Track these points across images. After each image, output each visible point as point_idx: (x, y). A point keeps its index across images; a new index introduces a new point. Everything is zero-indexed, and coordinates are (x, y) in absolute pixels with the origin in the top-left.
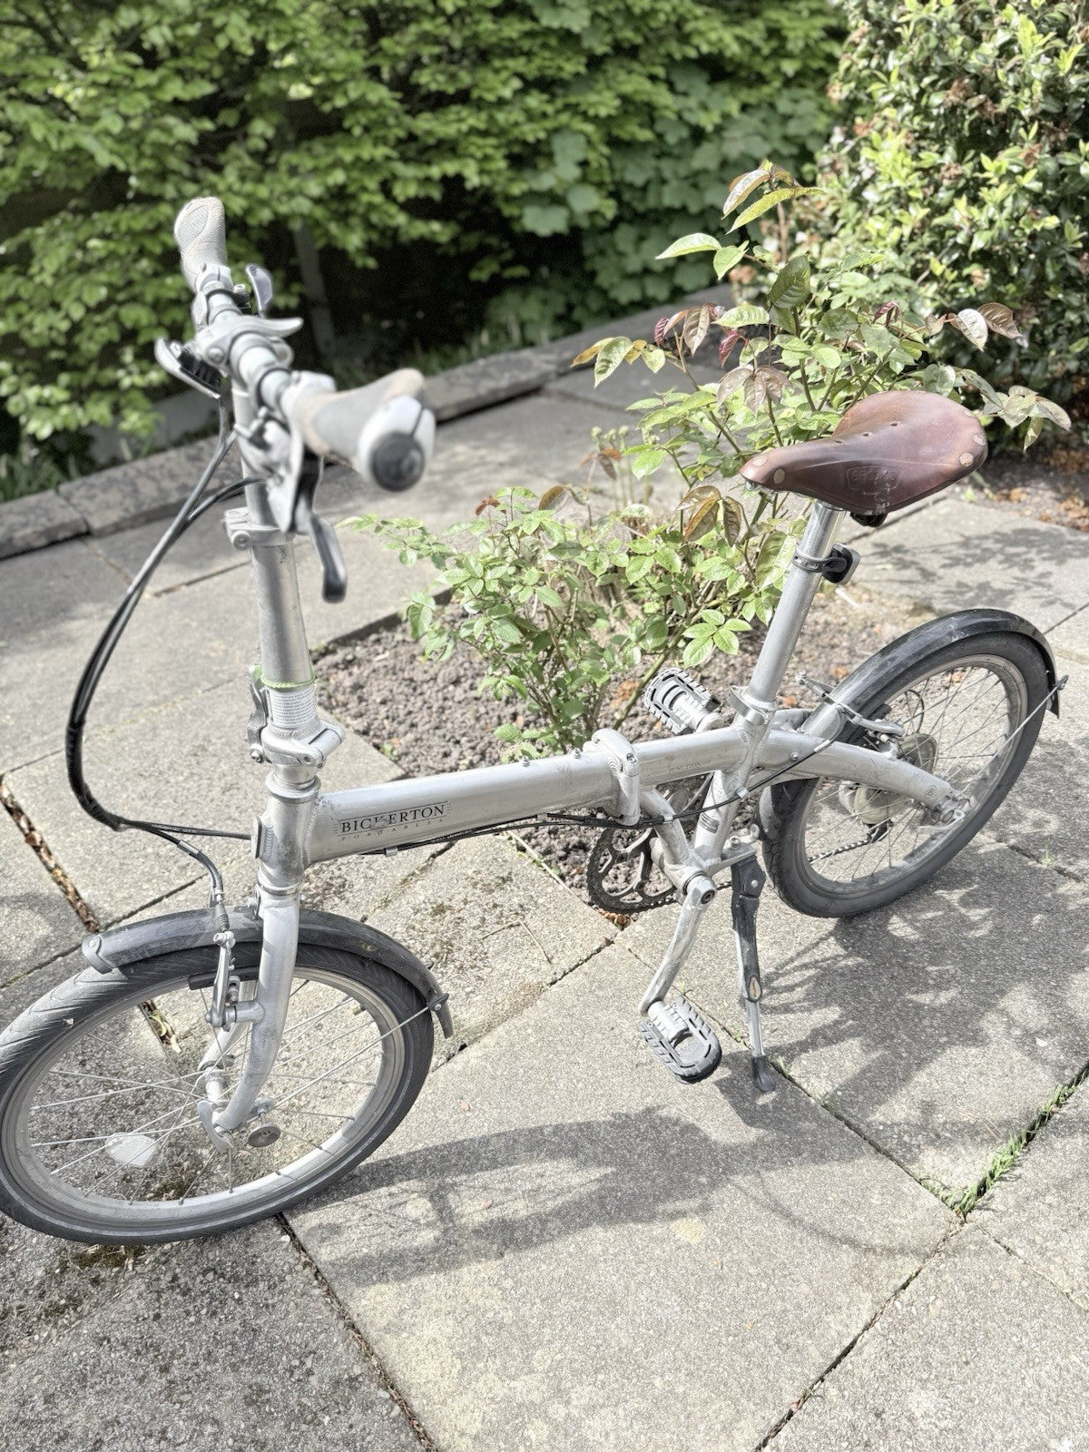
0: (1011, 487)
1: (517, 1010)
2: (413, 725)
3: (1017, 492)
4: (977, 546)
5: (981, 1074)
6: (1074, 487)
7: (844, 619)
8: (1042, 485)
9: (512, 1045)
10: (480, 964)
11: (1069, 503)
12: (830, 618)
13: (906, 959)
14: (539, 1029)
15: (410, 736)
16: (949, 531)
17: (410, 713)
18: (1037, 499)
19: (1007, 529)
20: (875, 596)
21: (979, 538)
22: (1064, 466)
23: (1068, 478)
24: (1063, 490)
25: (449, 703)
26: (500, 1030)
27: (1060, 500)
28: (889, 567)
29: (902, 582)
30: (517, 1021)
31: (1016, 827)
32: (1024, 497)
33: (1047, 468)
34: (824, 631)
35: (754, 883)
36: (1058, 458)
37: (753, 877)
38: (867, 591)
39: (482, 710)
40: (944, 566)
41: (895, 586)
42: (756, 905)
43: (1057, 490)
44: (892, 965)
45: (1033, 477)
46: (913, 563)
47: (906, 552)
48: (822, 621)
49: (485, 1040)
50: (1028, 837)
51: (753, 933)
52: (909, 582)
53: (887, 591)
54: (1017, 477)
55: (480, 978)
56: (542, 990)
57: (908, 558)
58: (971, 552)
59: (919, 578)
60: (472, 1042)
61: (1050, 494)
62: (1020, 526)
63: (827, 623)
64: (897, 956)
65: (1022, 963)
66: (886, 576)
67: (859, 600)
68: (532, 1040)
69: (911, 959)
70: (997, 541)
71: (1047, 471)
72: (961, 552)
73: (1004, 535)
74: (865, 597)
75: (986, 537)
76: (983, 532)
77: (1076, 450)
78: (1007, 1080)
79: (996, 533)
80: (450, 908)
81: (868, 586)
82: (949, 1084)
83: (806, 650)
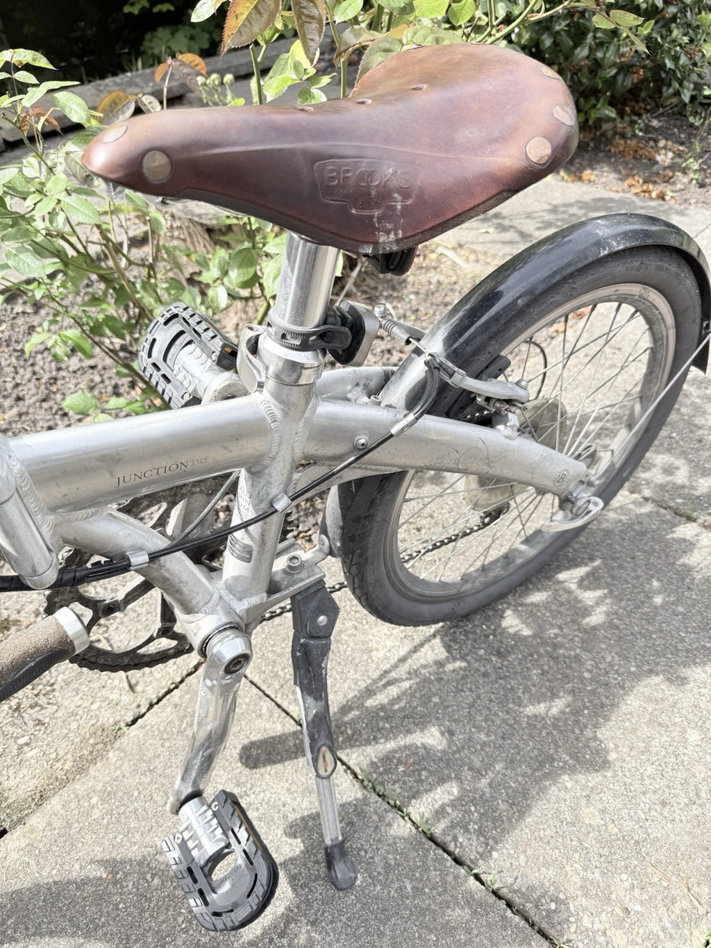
0: (581, 169)
1: (81, 769)
2: (19, 399)
3: (587, 174)
4: (564, 212)
5: (664, 804)
6: (632, 169)
7: (454, 279)
8: (606, 169)
9: (69, 825)
10: (42, 700)
11: (630, 181)
12: (442, 278)
13: (555, 646)
14: (107, 796)
15: (15, 411)
16: (539, 201)
17: (17, 385)
18: (604, 180)
19: (587, 198)
20: (481, 257)
21: (564, 205)
22: (622, 153)
23: (626, 164)
24: (624, 172)
25: (63, 373)
26: (55, 803)
27: (622, 180)
28: (491, 230)
29: (505, 243)
30: (79, 787)
31: (647, 475)
32: (593, 178)
33: (609, 155)
34: (437, 290)
35: (322, 619)
36: (617, 146)
37: (320, 611)
38: (473, 251)
39: (97, 379)
40: (539, 229)
41: (499, 246)
42: (326, 649)
43: (619, 172)
44: (540, 656)
45: (598, 162)
46: (511, 227)
47: (504, 218)
48: (434, 280)
49: (33, 821)
50: (662, 487)
51: (324, 687)
52: (511, 242)
53: (492, 251)
54: (585, 163)
55: (40, 723)
56: (117, 734)
57: (507, 222)
58: (560, 216)
59: (518, 239)
60: (13, 827)
61: (612, 176)
62: (598, 196)
63: (439, 283)
64: (544, 643)
65: (682, 640)
66: (489, 237)
67: (467, 260)
68: (96, 814)
69: (561, 646)
70: (580, 208)
71: (610, 157)
72: (551, 217)
73: (585, 203)
74: (472, 257)
75: (570, 205)
76: (567, 201)
77: (631, 139)
78: (696, 810)
79: (578, 202)
80: (16, 622)
81: (474, 247)
82: (628, 825)
83: (422, 309)
